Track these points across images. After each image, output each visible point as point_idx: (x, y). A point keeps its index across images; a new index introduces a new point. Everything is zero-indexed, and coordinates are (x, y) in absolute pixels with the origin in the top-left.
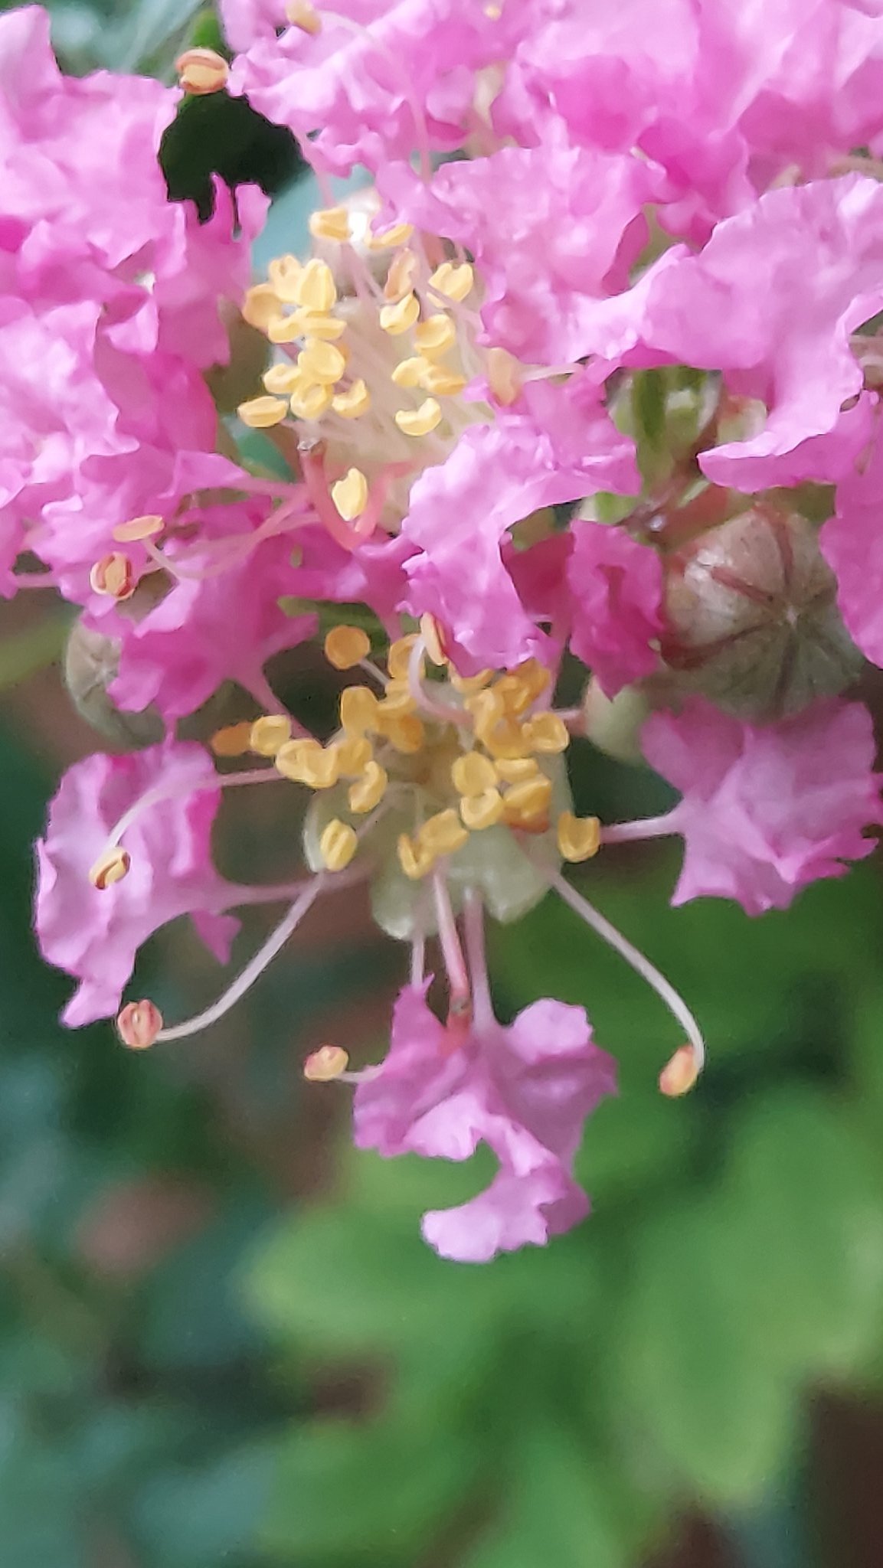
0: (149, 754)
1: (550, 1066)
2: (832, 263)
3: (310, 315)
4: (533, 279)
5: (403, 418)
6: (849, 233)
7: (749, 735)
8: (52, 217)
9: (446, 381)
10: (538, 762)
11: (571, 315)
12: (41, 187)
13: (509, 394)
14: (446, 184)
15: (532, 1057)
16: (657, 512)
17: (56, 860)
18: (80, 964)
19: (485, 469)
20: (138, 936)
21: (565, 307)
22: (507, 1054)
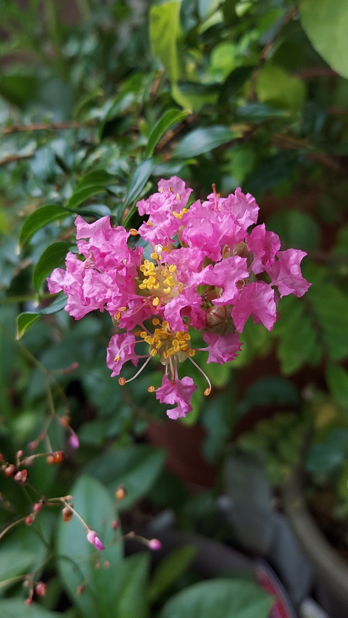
0: (125, 334)
1: (187, 387)
2: (233, 270)
3: (151, 272)
4: (186, 270)
5: (165, 290)
6: (236, 266)
7: (219, 337)
8: (109, 253)
9: (172, 284)
10: (186, 342)
11: (191, 276)
12: (108, 248)
13: (181, 291)
14: (172, 254)
15: (184, 386)
16: (206, 296)
17: (110, 351)
18: (113, 368)
19: (177, 304)
20: (123, 363)
21: (191, 275)
22: (180, 384)
